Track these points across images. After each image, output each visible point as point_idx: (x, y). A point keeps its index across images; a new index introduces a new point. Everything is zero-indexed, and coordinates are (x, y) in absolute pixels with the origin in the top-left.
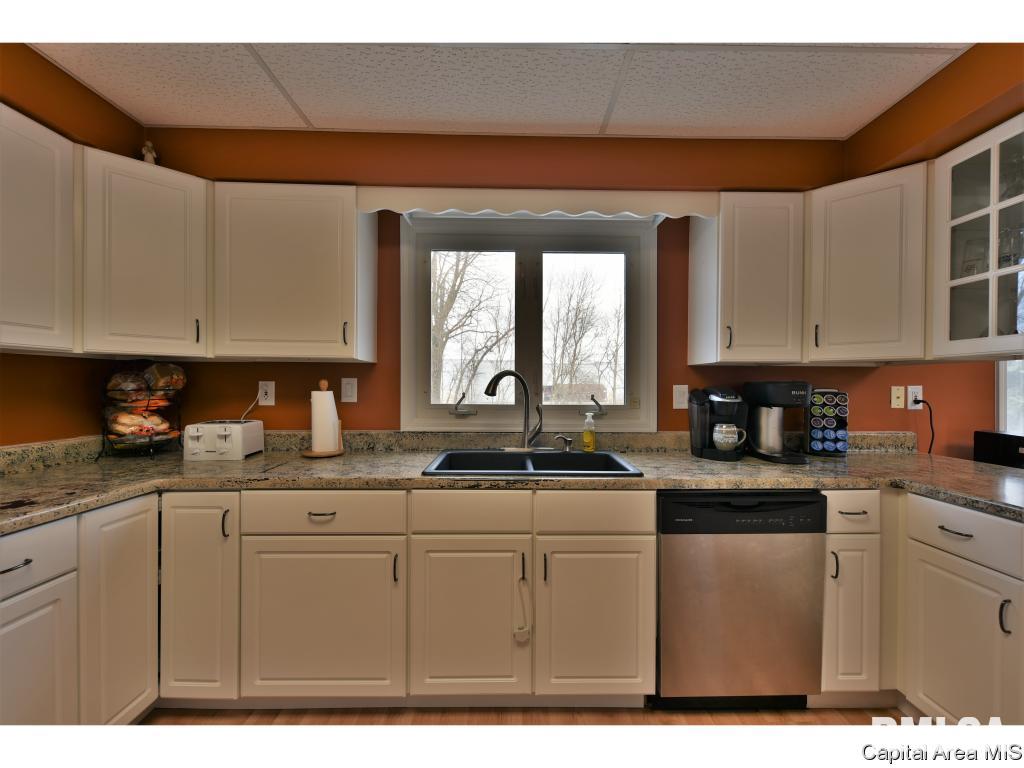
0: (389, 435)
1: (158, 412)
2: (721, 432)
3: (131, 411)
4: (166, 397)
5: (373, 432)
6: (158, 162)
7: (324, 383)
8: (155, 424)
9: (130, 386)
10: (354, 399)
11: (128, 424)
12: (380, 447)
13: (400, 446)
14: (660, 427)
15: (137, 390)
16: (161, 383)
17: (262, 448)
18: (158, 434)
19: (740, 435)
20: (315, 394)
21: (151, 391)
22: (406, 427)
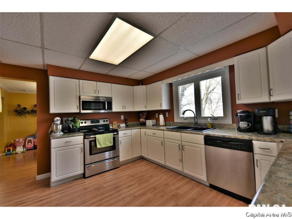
0: (173, 123)
1: (144, 118)
2: (241, 124)
3: (142, 118)
4: (145, 116)
5: (170, 122)
6: (142, 85)
7: (161, 114)
8: (144, 120)
9: (141, 115)
10: (168, 116)
11: (141, 120)
12: (171, 125)
13: (175, 125)
14: (233, 123)
15: (142, 115)
16: (144, 114)
17: (156, 124)
18: (144, 121)
19: (248, 125)
20: (160, 115)
21: (143, 115)
22: (175, 121)
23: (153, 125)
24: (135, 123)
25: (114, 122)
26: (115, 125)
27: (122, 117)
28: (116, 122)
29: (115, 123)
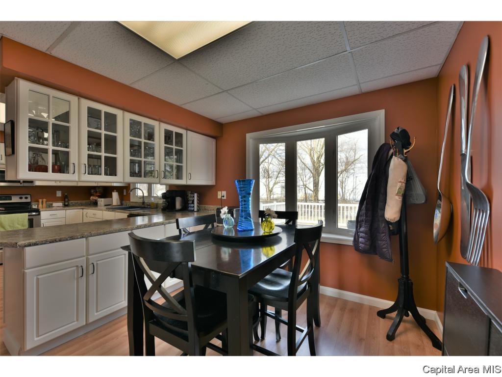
0: (128, 202)
1: (97, 196)
4: (100, 193)
8: (96, 198)
9: (93, 191)
11: (92, 198)
18: (95, 200)
20: (114, 192)
21: (96, 192)
22: (131, 201)
23: (105, 205)
24: (84, 202)
25: (40, 200)
26: (42, 204)
27: (59, 194)
28: (45, 200)
29: (42, 202)
